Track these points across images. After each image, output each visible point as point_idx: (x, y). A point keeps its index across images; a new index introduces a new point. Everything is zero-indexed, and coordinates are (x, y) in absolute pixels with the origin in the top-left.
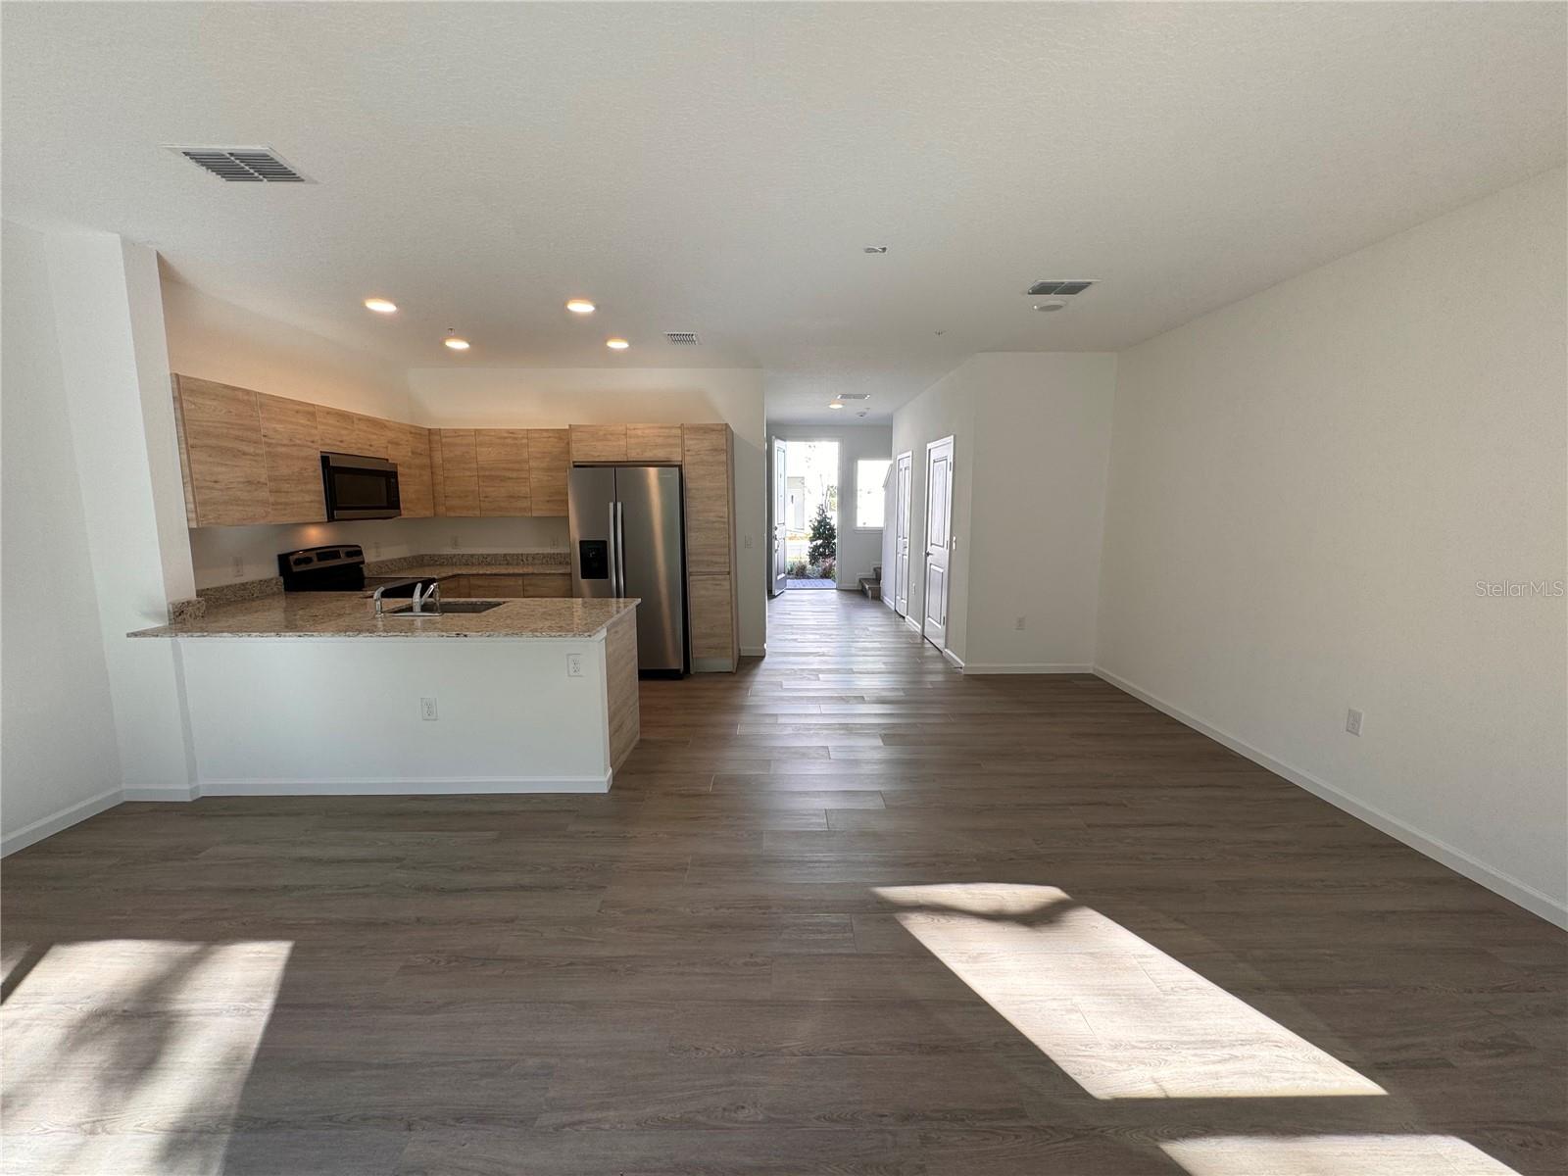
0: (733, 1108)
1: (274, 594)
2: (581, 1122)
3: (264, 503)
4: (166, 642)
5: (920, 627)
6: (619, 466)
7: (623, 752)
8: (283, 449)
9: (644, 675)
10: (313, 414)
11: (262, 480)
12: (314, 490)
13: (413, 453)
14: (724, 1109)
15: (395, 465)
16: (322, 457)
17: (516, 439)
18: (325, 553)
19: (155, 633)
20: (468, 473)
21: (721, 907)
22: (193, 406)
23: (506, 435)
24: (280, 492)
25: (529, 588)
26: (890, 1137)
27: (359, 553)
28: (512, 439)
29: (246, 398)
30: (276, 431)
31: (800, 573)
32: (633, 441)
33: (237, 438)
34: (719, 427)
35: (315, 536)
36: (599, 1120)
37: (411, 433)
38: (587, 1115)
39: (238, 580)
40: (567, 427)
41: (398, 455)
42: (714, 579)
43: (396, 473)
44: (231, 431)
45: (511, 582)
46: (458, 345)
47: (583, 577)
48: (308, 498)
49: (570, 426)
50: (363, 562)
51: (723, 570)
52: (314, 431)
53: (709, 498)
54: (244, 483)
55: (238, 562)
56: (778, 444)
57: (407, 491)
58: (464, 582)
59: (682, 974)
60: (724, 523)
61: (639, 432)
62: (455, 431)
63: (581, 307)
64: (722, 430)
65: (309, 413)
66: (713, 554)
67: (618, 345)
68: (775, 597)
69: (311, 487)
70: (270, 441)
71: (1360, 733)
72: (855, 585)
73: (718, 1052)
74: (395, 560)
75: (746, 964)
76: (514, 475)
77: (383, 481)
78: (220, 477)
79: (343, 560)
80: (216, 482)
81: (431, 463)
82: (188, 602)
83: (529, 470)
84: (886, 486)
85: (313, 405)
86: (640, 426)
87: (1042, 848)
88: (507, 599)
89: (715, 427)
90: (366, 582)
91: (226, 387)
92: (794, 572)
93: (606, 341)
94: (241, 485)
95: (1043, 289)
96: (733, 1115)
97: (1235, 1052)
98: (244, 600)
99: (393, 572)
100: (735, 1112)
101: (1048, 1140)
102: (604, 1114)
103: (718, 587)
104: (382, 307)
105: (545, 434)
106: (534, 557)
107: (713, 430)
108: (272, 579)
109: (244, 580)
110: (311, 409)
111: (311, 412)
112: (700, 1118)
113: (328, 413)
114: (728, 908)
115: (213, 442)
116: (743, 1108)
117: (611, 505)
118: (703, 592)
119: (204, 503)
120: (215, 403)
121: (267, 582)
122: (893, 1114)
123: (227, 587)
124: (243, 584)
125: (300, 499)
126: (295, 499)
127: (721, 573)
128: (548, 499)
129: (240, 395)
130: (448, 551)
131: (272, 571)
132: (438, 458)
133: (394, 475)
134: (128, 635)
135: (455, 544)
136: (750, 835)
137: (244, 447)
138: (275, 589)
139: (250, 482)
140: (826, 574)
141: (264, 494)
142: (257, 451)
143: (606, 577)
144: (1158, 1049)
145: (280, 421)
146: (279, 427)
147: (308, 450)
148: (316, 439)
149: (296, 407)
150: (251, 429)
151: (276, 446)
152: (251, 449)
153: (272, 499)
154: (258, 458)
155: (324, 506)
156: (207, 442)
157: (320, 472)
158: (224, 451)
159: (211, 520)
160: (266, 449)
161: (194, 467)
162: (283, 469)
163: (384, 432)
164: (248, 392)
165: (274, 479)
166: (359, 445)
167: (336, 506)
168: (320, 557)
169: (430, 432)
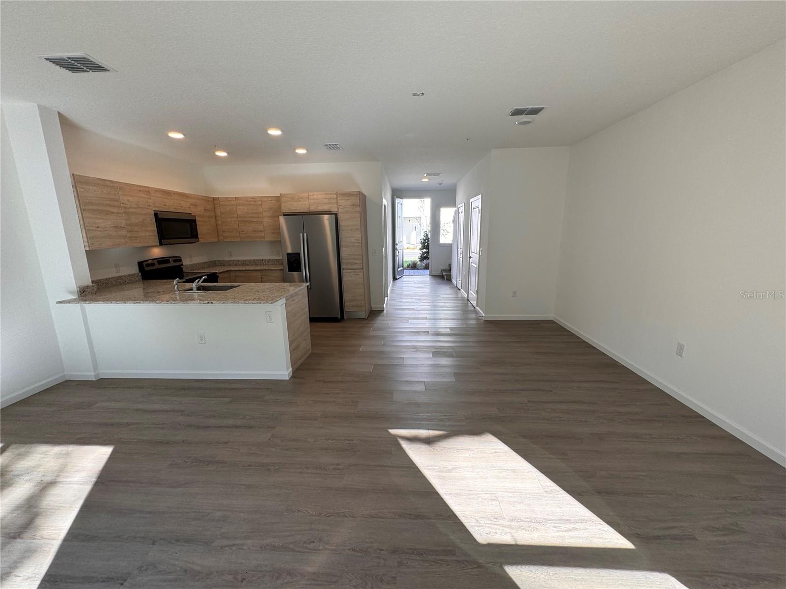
0: (309, 542)
1: (137, 281)
2: (234, 545)
3: (123, 236)
4: (77, 307)
5: (466, 295)
6: (305, 215)
7: (300, 359)
8: (133, 210)
9: (313, 320)
10: (148, 192)
11: (122, 225)
12: (152, 228)
13: (204, 210)
14: (304, 542)
15: (195, 216)
16: (155, 213)
17: (255, 201)
18: (162, 261)
19: (69, 302)
20: (233, 220)
21: (329, 439)
22: (83, 190)
23: (251, 200)
24: (133, 231)
25: (264, 277)
26: (382, 561)
27: (180, 260)
28: (254, 202)
29: (112, 185)
30: (128, 201)
31: (414, 266)
32: (312, 201)
33: (107, 205)
34: (355, 193)
35: (157, 252)
36: (242, 545)
37: (203, 200)
38: (237, 542)
39: (118, 275)
40: (279, 195)
41: (196, 211)
42: (355, 272)
43: (195, 220)
44: (104, 202)
45: (255, 274)
46: (222, 154)
47: (289, 271)
48: (148, 234)
49: (280, 194)
50: (182, 265)
51: (359, 267)
52: (149, 201)
53: (351, 230)
54: (113, 227)
55: (117, 266)
56: (397, 201)
57: (202, 229)
58: (233, 274)
59: (301, 473)
60: (359, 243)
61: (315, 197)
62: (226, 198)
63: (275, 132)
64: (357, 195)
66: (355, 259)
67: (301, 151)
68: (397, 279)
69: (149, 228)
70: (126, 206)
71: (684, 355)
72: (438, 273)
73: (309, 513)
74: (200, 263)
75: (334, 469)
76: (256, 220)
77: (188, 225)
78: (100, 225)
79: (172, 264)
80: (98, 227)
81: (215, 215)
82: (87, 286)
83: (263, 217)
84: (454, 221)
85: (149, 187)
86: (315, 193)
87: (501, 413)
88: (241, 284)
89: (354, 193)
90: (185, 274)
91: (100, 179)
92: (410, 266)
93: (295, 150)
94: (111, 229)
95: (518, 112)
96: (308, 545)
97: (577, 526)
98: (121, 284)
99: (199, 269)
100: (309, 544)
101: (464, 567)
102: (246, 542)
103: (357, 276)
104: (177, 136)
105: (270, 199)
106: (269, 261)
107: (352, 195)
108: (135, 274)
109: (120, 274)
110: (147, 189)
111: (147, 191)
112: (291, 546)
113: (156, 191)
114: (332, 440)
115: (95, 207)
116: (314, 542)
117: (301, 234)
118: (349, 278)
119: (92, 238)
120: (95, 188)
121: (133, 275)
122: (387, 549)
123: (112, 278)
124: (120, 277)
125: (144, 234)
126: (141, 235)
127: (359, 269)
128: (273, 232)
129: (108, 183)
130: (227, 258)
131: (135, 270)
132: (218, 213)
133: (195, 221)
134: (57, 303)
135: (231, 255)
136: (353, 403)
137: (112, 210)
138: (137, 279)
139: (116, 227)
140: (426, 267)
141: (124, 232)
142: (119, 211)
143: (300, 271)
144: (535, 522)
145: (131, 196)
146: (130, 199)
147: (147, 210)
148: (151, 204)
149: (139, 189)
150: (115, 200)
151: (129, 208)
152: (116, 210)
153: (129, 235)
154: (120, 215)
155: (157, 238)
156: (91, 207)
157: (154, 221)
158: (101, 212)
159: (96, 246)
160: (124, 210)
161: (86, 220)
162: (134, 220)
163: (188, 200)
164: (112, 182)
165: (130, 225)
166: (174, 207)
167: (163, 238)
168: (159, 263)
169: (214, 199)
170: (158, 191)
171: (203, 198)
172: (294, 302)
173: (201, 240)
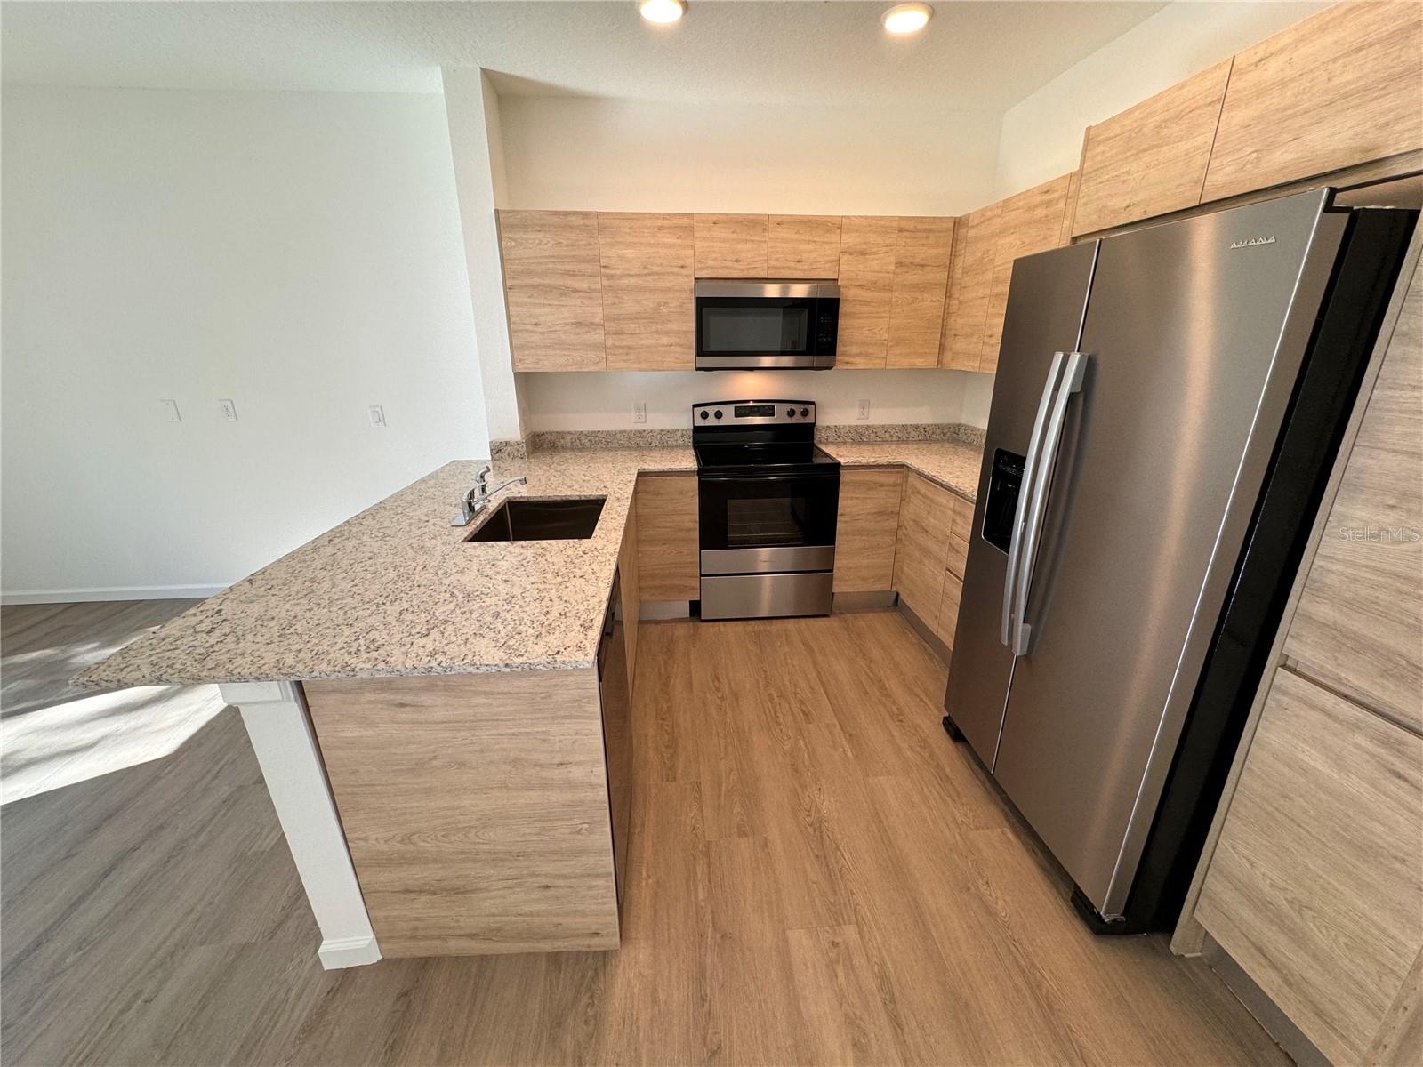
3: (596, 346)
8: (632, 281)
10: (690, 227)
11: (596, 320)
12: (677, 330)
15: (844, 288)
16: (696, 286)
18: (748, 408)
20: (981, 292)
24: (623, 333)
27: (809, 412)
29: (582, 222)
30: (621, 258)
33: (567, 273)
39: (640, 427)
41: (858, 271)
43: (838, 300)
44: (559, 266)
46: (907, 22)
48: (663, 340)
50: (815, 425)
52: (689, 252)
54: (573, 324)
55: (643, 409)
57: (851, 329)
61: (1272, 70)
65: (683, 228)
69: (672, 326)
70: (611, 272)
78: (542, 319)
80: (536, 324)
81: (950, 278)
82: (511, 442)
85: (690, 215)
91: (556, 213)
94: (568, 328)
110: (686, 221)
111: (686, 225)
113: (716, 223)
115: (536, 281)
117: (1058, 359)
119: (521, 347)
120: (540, 235)
121: (672, 433)
125: (650, 342)
126: (644, 342)
129: (574, 220)
131: (683, 422)
133: (835, 303)
137: (576, 283)
139: (580, 324)
141: (597, 336)
142: (593, 287)
145: (630, 245)
146: (628, 253)
147: (672, 278)
148: (689, 262)
149: (659, 223)
150: (587, 260)
151: (621, 277)
152: (584, 285)
153: (609, 342)
154: (594, 295)
155: (693, 351)
156: (528, 281)
157: (691, 307)
158: (547, 290)
159: (528, 366)
160: (606, 283)
161: (513, 309)
162: (629, 306)
163: (835, 238)
164: (585, 215)
165: (616, 319)
166: (772, 263)
167: (701, 351)
168: (739, 413)
169: (958, 223)
170: (717, 221)
171: (904, 224)
172: (414, 716)
173: (858, 360)
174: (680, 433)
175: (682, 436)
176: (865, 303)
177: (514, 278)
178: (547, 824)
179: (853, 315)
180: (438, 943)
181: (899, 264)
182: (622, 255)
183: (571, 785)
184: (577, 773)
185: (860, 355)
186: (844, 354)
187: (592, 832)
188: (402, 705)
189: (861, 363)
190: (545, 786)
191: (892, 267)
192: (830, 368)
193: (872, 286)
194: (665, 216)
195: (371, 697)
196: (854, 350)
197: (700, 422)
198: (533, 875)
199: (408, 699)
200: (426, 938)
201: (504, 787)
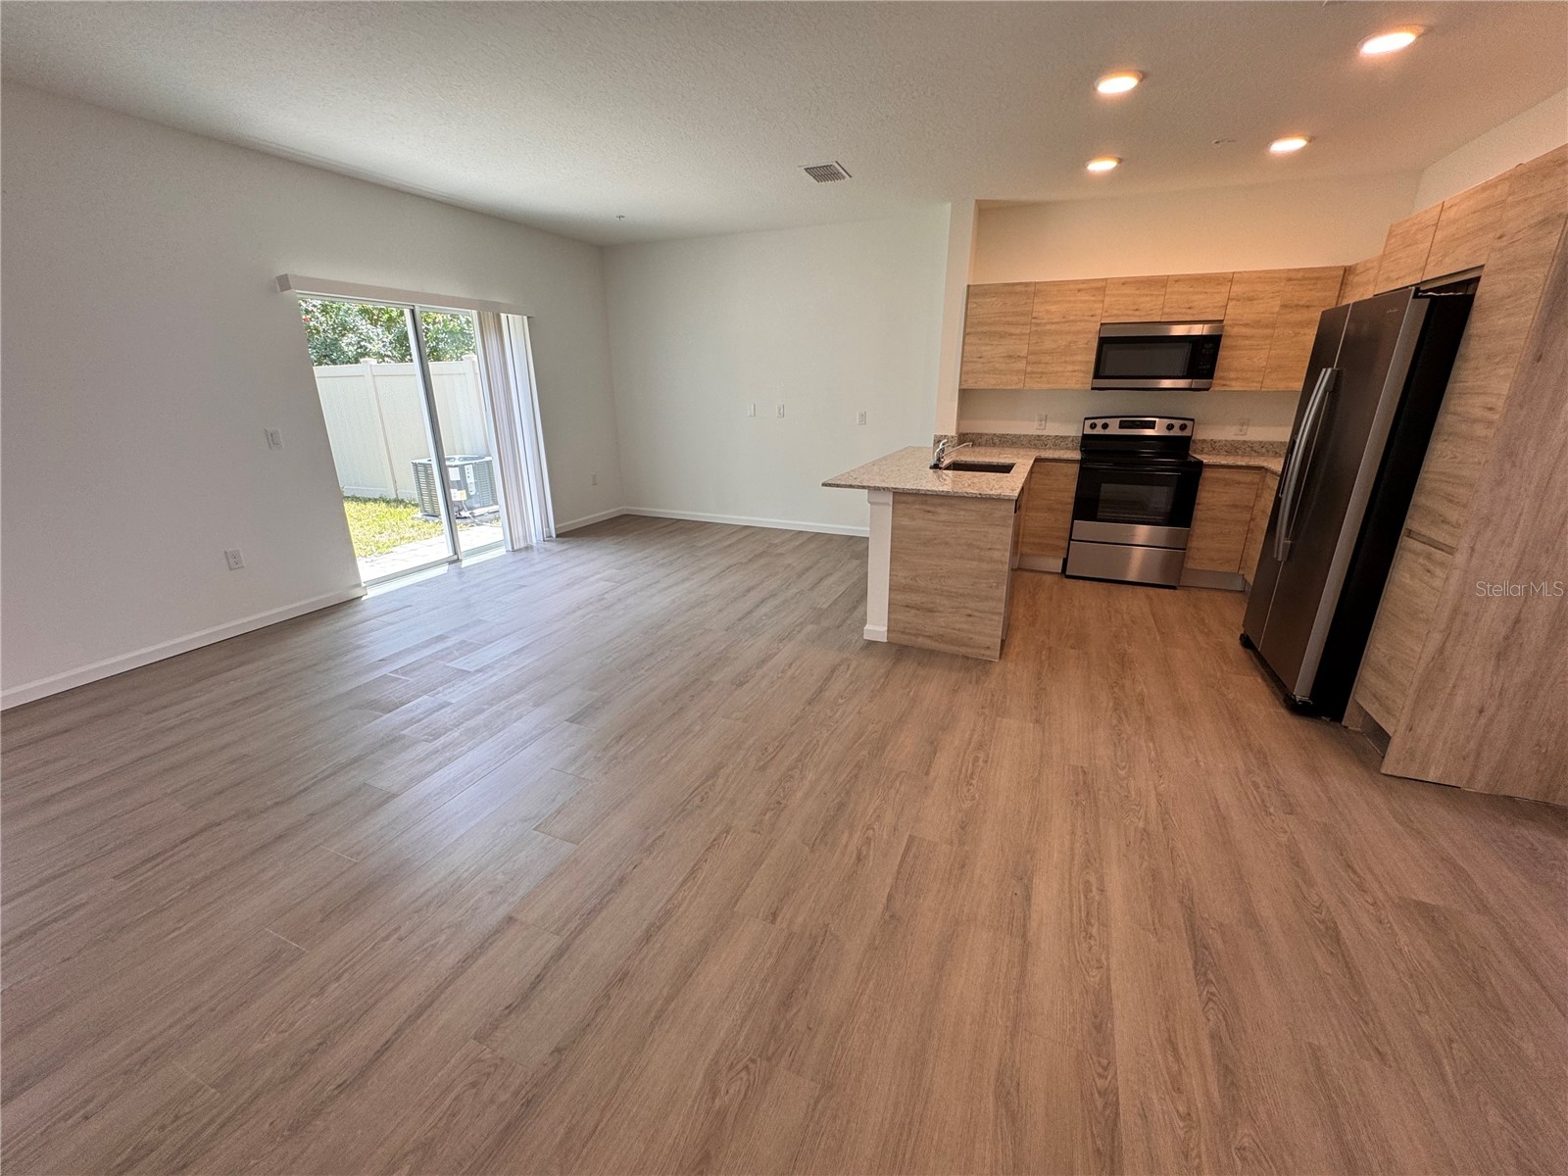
3: (1018, 372)
8: (1053, 327)
10: (1103, 288)
11: (1022, 354)
13: (1281, 306)
15: (1226, 327)
16: (1101, 329)
22: (977, 307)
24: (1039, 363)
29: (1023, 289)
30: (1048, 312)
33: (1009, 323)
42: (1429, 558)
43: (1219, 337)
44: (1003, 319)
46: (1289, 145)
51: (1449, 541)
52: (1097, 306)
54: (1004, 357)
55: (1045, 420)
65: (1098, 289)
69: (1078, 358)
70: (1038, 321)
77: (1188, 349)
78: (985, 354)
80: (980, 357)
85: (1106, 279)
91: (1007, 285)
94: (1001, 360)
104: (1103, 166)
109: (1045, 433)
110: (1100, 284)
111: (1100, 287)
115: (985, 329)
120: (995, 299)
121: (1066, 438)
125: (1060, 369)
126: (1054, 369)
127: (1444, 549)
129: (1018, 289)
137: (1012, 330)
139: (1010, 357)
141: (1021, 365)
142: (1024, 331)
145: (1056, 303)
146: (1053, 308)
147: (1083, 324)
148: (1098, 312)
149: (1080, 286)
150: (1023, 314)
151: (1045, 324)
152: (1018, 331)
153: (1029, 369)
154: (1023, 337)
155: (1091, 375)
156: (980, 329)
157: (1095, 344)
158: (991, 334)
159: (970, 385)
160: (1034, 328)
161: (967, 348)
162: (1048, 344)
163: (1225, 289)
164: (1027, 284)
165: (1035, 353)
166: (1167, 310)
167: (1097, 375)
168: (1122, 425)
169: (1347, 271)
170: (1125, 282)
171: (1292, 275)
172: (933, 517)
173: (1233, 383)
174: (1071, 439)
175: (1073, 441)
176: (1246, 337)
177: (973, 329)
178: (977, 580)
179: (1233, 348)
180: (913, 638)
181: (1284, 306)
182: (1047, 311)
183: (992, 561)
184: (996, 555)
185: (1237, 379)
186: (1222, 378)
187: (997, 587)
188: (929, 512)
189: (1237, 386)
190: (981, 560)
191: (1277, 309)
192: (1207, 390)
193: (1257, 324)
194: (1084, 282)
195: (917, 507)
196: (1233, 375)
197: (1088, 431)
198: (965, 607)
199: (931, 509)
200: (909, 634)
201: (962, 557)
